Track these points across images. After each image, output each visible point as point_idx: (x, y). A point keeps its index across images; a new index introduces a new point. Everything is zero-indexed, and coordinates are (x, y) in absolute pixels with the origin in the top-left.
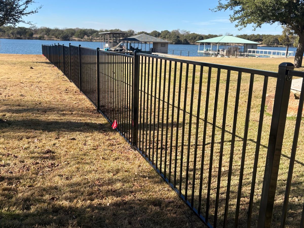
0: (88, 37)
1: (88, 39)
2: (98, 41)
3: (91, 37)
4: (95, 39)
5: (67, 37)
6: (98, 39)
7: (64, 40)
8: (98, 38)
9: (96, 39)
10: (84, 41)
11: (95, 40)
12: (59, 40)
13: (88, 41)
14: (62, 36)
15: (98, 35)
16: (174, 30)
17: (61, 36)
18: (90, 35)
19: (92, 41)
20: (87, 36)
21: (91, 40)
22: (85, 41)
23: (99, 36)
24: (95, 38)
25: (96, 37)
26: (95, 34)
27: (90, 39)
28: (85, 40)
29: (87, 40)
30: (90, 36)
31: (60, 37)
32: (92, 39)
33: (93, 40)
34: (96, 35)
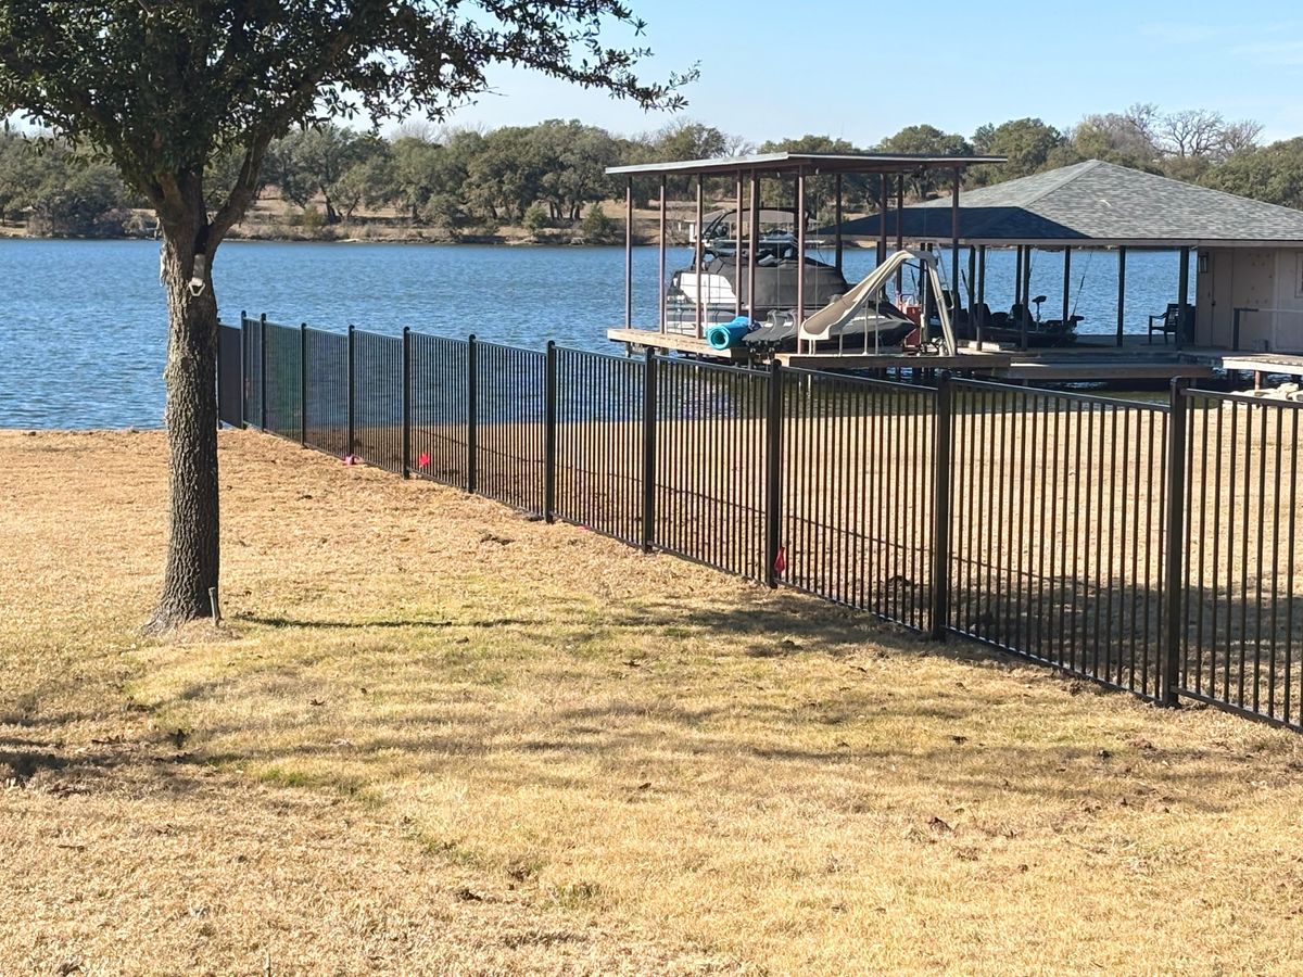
0: (297, 199)
1: (297, 221)
2: (392, 233)
3: (319, 203)
4: (364, 221)
5: (103, 208)
6: (388, 222)
7: (73, 237)
8: (389, 212)
9: (369, 214)
10: (258, 238)
11: (363, 230)
12: (22, 232)
13: (298, 239)
14: (49, 199)
15: (384, 186)
16: (1097, 121)
17: (42, 193)
18: (311, 179)
19: (331, 238)
20: (287, 187)
21: (325, 232)
22: (269, 238)
23: (397, 194)
24: (362, 211)
25: (370, 202)
26: (360, 172)
27: (317, 221)
28: (265, 229)
29: (285, 229)
30: (313, 189)
31: (38, 209)
32: (333, 219)
33: (339, 230)
34: (371, 179)
